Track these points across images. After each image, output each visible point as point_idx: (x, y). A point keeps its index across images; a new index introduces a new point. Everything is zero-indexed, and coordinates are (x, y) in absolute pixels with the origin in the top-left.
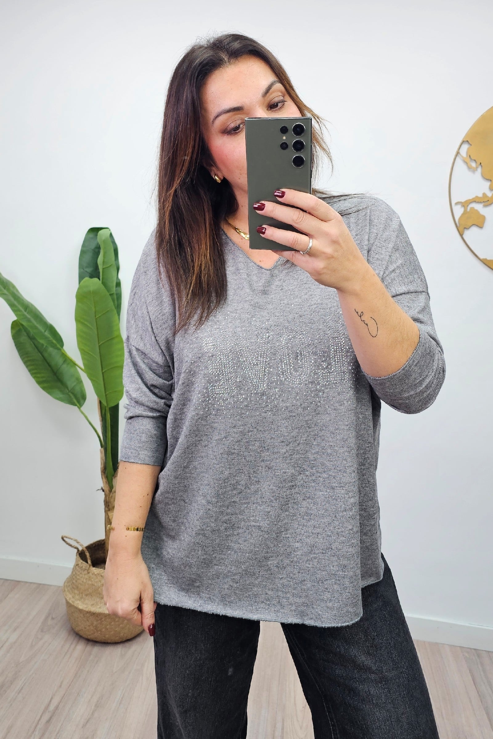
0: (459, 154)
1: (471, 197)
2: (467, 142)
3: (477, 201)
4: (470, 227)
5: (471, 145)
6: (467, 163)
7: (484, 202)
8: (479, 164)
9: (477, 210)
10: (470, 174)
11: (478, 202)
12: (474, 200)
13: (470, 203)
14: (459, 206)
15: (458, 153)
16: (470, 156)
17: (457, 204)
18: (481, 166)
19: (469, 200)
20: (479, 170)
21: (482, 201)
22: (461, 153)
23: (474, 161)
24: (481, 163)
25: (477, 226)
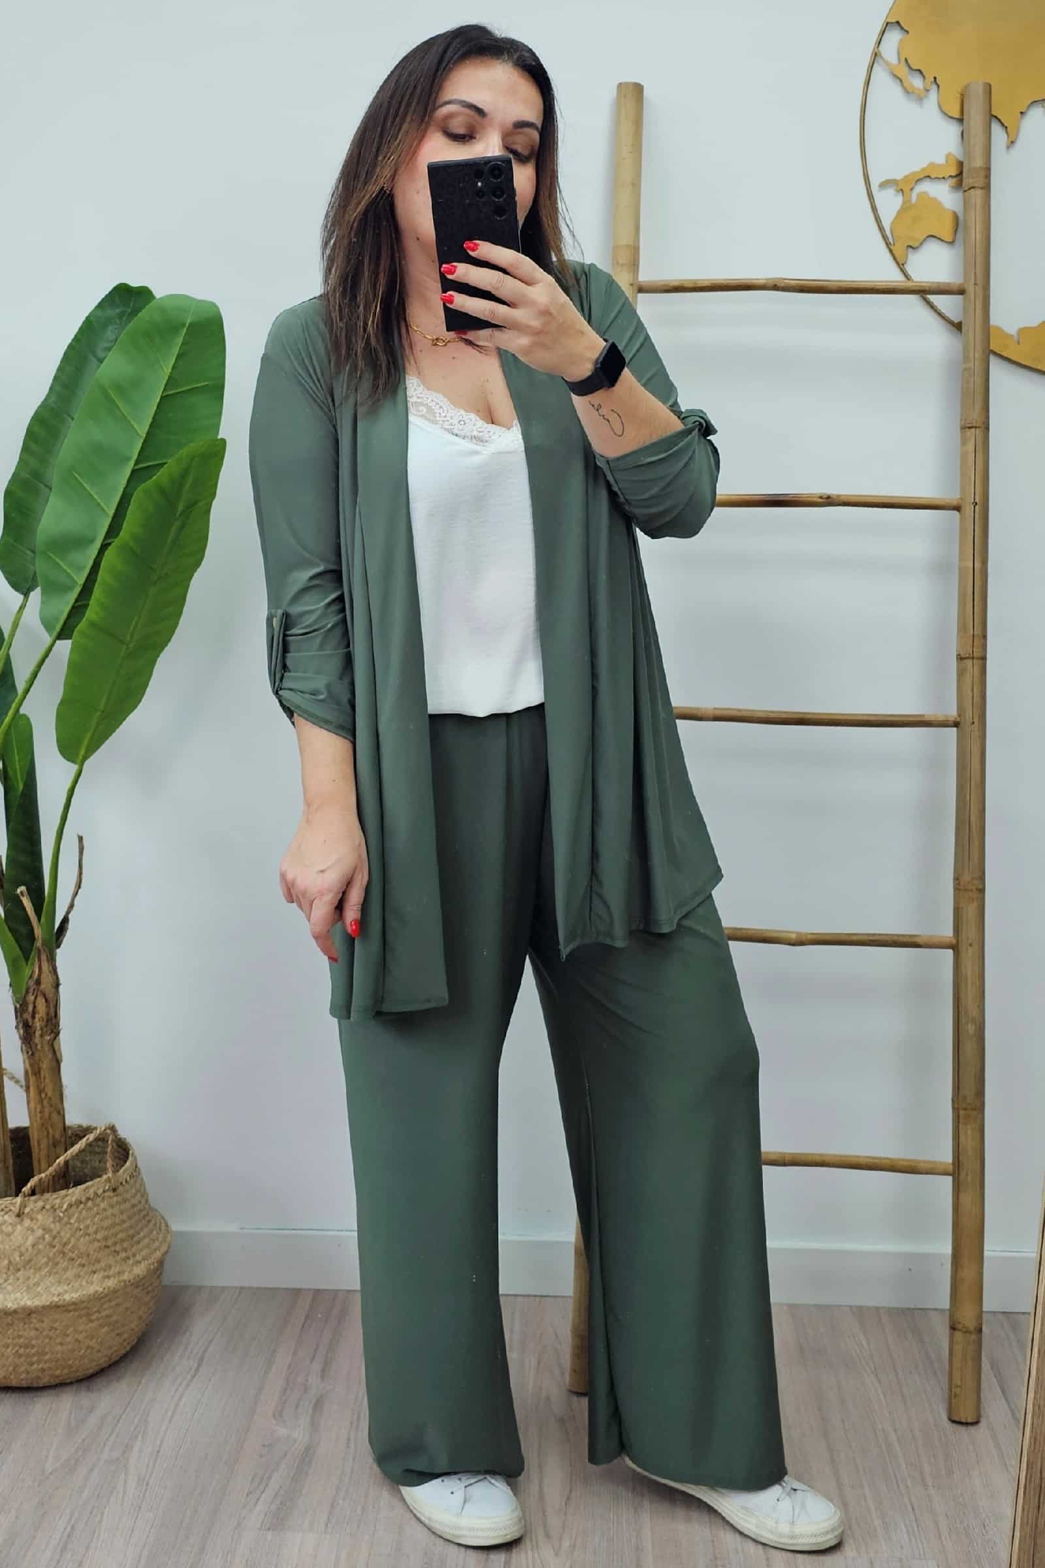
0: (878, 58)
1: (917, 165)
2: (898, 27)
3: (933, 176)
4: (921, 244)
5: (907, 32)
6: (901, 81)
7: (951, 176)
8: (933, 80)
9: (935, 199)
10: (911, 107)
11: (935, 179)
12: (926, 173)
13: (918, 180)
14: (891, 192)
15: (876, 55)
16: (906, 60)
17: (884, 185)
18: (938, 87)
19: (914, 173)
20: (933, 96)
21: (946, 176)
22: (883, 55)
23: (917, 75)
24: (935, 78)
25: (939, 239)
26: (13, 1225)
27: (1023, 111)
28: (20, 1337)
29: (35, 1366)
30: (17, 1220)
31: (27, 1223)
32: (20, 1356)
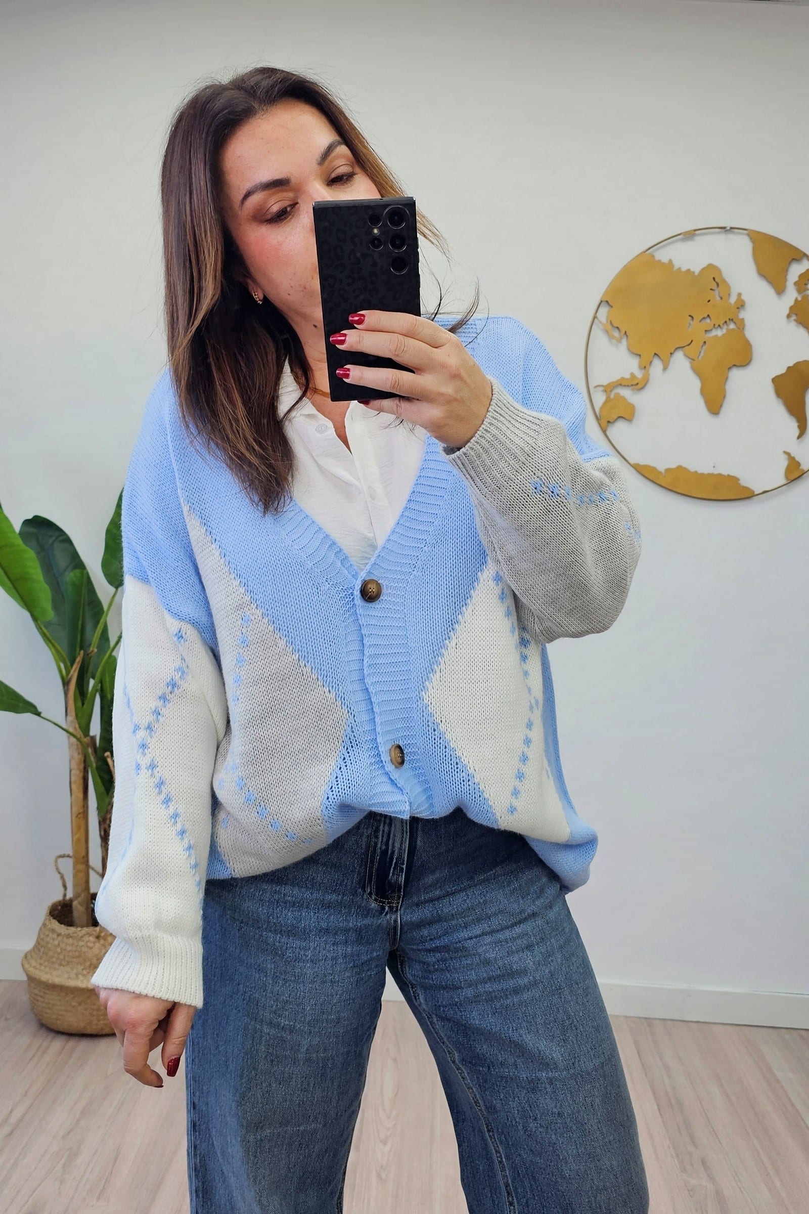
0: (596, 320)
1: (615, 379)
2: (606, 303)
3: (623, 384)
4: (616, 420)
6: (608, 333)
7: (632, 385)
8: (624, 333)
9: (624, 397)
10: (612, 348)
11: (625, 386)
12: (619, 383)
13: (615, 386)
14: (600, 391)
15: (595, 317)
16: (611, 322)
17: (597, 388)
18: (627, 336)
19: (613, 383)
20: (624, 341)
21: (630, 384)
22: (599, 318)
23: (617, 330)
24: (626, 332)
25: (627, 420)
26: (94, 943)
27: (672, 352)
28: (94, 1005)
29: (102, 1022)
30: (97, 940)
31: (102, 941)
32: (93, 1016)
